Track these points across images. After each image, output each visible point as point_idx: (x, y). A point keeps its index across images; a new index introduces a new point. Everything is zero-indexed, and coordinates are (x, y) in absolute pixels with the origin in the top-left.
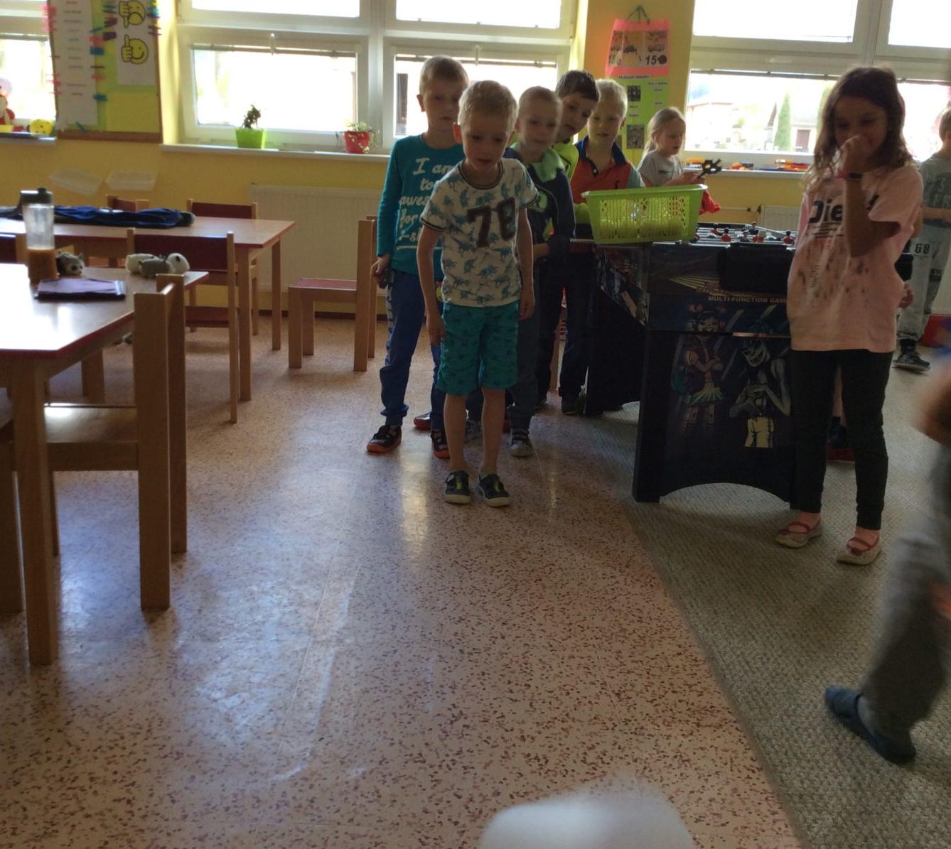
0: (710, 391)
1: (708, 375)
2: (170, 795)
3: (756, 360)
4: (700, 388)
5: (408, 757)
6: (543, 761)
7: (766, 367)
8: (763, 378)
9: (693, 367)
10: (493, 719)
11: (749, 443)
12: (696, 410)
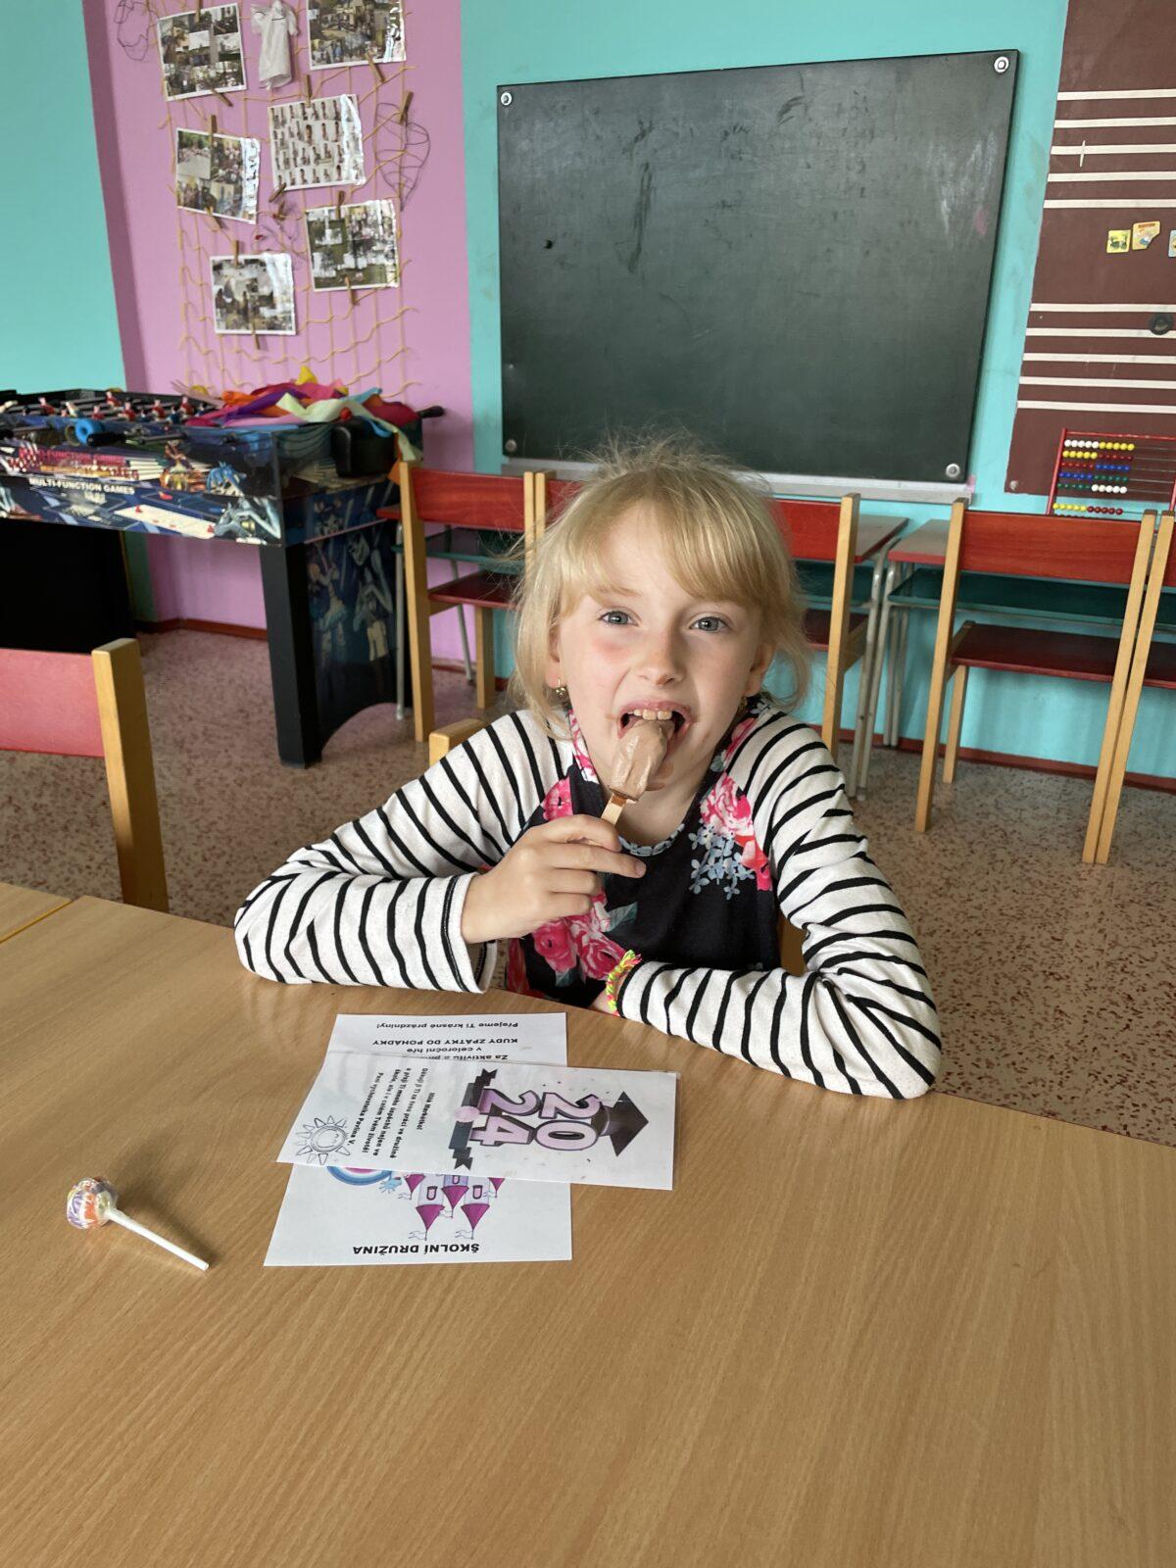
0: (336, 608)
1: (331, 588)
3: (360, 557)
4: (328, 608)
7: (368, 563)
8: (369, 577)
11: (372, 658)
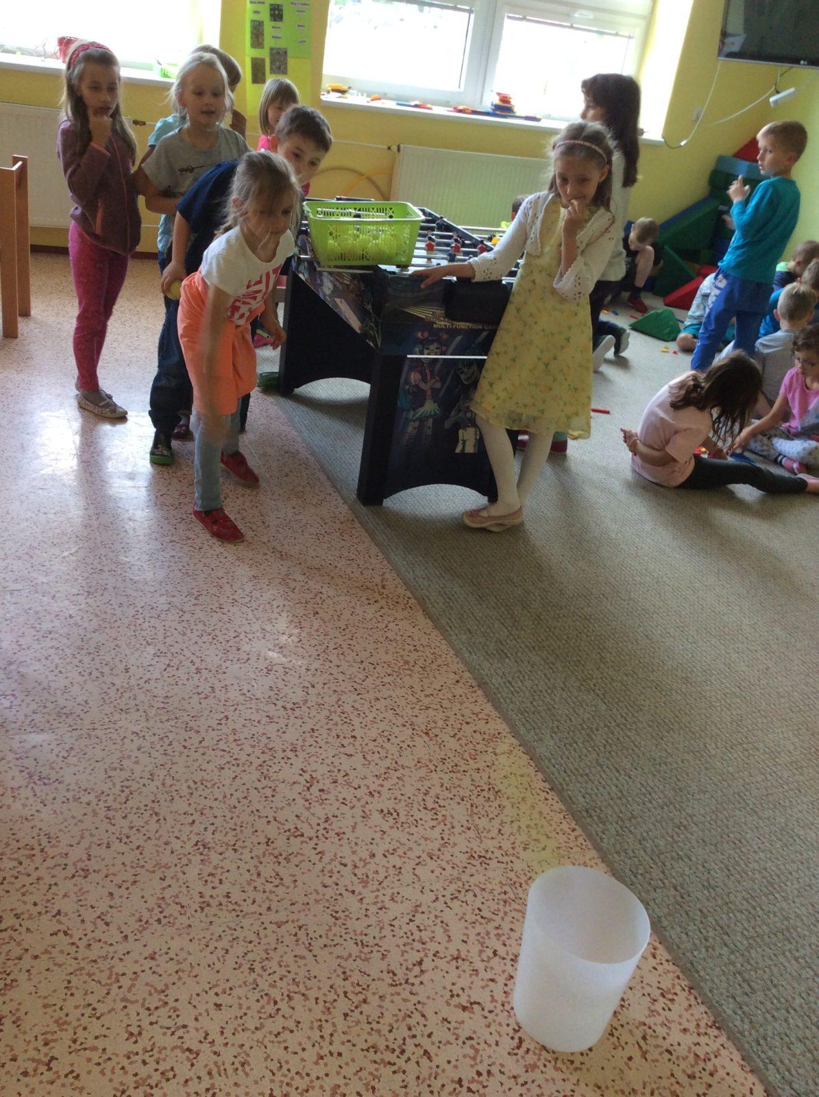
2: (99, 917)
5: (288, 833)
6: (395, 814)
9: (417, 386)
10: (341, 780)
12: (417, 424)
